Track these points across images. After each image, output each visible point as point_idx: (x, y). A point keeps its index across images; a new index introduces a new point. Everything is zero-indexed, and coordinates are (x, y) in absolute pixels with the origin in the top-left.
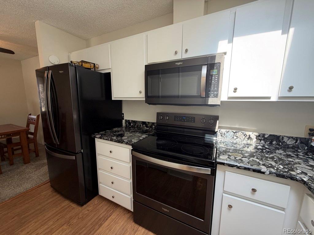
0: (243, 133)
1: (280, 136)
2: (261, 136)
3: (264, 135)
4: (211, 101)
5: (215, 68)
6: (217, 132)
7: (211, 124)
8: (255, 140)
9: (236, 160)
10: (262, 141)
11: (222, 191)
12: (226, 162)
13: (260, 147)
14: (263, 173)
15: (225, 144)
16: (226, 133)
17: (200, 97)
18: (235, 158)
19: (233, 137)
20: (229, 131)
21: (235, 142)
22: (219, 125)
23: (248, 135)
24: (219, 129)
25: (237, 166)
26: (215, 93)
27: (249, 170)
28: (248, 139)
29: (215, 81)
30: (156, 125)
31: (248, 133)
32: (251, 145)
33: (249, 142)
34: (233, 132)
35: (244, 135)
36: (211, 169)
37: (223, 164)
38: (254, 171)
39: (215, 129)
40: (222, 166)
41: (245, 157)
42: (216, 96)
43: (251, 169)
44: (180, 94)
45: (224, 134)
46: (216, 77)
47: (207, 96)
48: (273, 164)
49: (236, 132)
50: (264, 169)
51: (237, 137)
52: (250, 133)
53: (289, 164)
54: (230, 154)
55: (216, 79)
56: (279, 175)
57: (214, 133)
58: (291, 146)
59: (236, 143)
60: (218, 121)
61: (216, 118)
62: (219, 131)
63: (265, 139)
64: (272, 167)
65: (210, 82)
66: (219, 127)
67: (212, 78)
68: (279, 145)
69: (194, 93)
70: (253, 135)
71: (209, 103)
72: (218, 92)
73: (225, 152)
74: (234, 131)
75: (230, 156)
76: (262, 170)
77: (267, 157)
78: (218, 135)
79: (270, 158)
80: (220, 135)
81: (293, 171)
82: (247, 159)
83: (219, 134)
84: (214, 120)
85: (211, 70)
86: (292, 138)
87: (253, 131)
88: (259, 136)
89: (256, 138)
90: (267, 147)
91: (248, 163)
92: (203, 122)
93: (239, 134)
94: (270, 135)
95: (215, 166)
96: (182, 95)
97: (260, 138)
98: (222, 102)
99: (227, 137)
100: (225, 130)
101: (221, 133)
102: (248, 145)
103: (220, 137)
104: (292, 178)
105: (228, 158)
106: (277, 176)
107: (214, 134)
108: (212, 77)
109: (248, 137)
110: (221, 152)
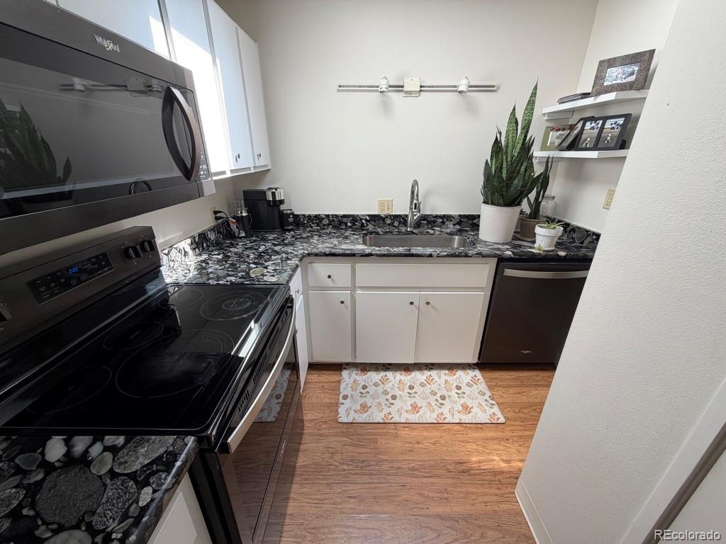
0: (177, 249)
1: (205, 231)
3: (194, 238)
7: (150, 253)
8: (191, 252)
10: (197, 250)
19: (170, 265)
23: (182, 248)
26: (204, 167)
28: (185, 256)
33: (187, 260)
34: (165, 254)
35: (179, 252)
42: (207, 175)
49: (169, 253)
52: (183, 244)
61: (151, 234)
63: (198, 245)
70: (186, 245)
87: (185, 239)
88: (192, 243)
89: (191, 249)
93: (173, 254)
94: (199, 235)
97: (193, 246)
109: (183, 252)
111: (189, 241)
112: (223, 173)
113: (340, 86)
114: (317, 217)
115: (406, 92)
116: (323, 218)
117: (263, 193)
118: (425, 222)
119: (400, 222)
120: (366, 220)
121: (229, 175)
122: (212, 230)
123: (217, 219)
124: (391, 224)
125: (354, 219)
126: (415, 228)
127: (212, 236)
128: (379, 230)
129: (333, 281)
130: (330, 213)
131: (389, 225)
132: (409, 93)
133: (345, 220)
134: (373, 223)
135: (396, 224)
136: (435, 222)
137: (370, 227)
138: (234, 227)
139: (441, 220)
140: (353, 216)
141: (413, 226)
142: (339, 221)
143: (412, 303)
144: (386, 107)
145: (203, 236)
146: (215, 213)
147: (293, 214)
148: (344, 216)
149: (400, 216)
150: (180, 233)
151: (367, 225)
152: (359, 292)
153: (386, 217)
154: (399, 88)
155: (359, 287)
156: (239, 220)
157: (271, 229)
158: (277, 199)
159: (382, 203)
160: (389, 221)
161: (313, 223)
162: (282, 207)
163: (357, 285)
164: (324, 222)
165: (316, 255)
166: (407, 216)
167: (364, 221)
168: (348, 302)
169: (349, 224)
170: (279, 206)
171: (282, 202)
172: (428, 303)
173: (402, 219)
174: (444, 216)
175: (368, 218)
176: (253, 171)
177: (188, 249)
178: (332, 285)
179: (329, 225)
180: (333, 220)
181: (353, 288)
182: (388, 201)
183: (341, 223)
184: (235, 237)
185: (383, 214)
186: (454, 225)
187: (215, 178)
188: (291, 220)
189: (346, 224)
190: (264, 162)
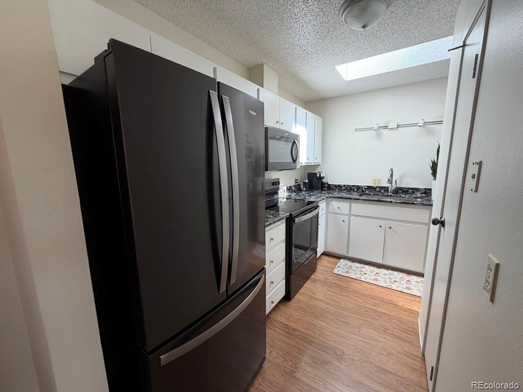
111: (286, 188)
112: (302, 163)
113: (356, 129)
114: (339, 186)
115: (389, 129)
116: (342, 187)
117: (316, 174)
118: (401, 191)
119: (385, 191)
121: (304, 164)
122: (294, 186)
123: (296, 182)
124: (380, 191)
125: (358, 187)
126: (393, 193)
127: (293, 188)
128: (371, 193)
129: (340, 210)
130: (346, 184)
131: (378, 191)
132: (392, 129)
133: (353, 188)
134: (369, 190)
135: (382, 191)
136: (408, 191)
137: (367, 192)
138: (302, 186)
139: (412, 191)
140: (358, 186)
141: (392, 192)
143: (381, 226)
144: (379, 136)
145: (290, 187)
146: (296, 180)
147: (328, 183)
148: (353, 186)
149: (385, 187)
150: (283, 184)
151: (365, 191)
152: (353, 217)
153: (377, 187)
154: (386, 127)
155: (353, 215)
156: (305, 183)
157: (317, 189)
158: (321, 176)
159: (375, 181)
160: (378, 190)
161: (337, 189)
162: (323, 180)
163: (352, 213)
164: (342, 188)
165: (334, 197)
166: (388, 187)
167: (364, 189)
168: (347, 221)
169: (355, 190)
170: (322, 179)
171: (323, 178)
172: (390, 228)
173: (386, 189)
174: (414, 188)
175: (366, 187)
176: (313, 164)
177: (285, 190)
178: (339, 212)
179: (345, 189)
180: (347, 188)
181: (350, 215)
182: (378, 179)
183: (351, 189)
184: (302, 190)
185: (374, 186)
186: (421, 194)
187: (301, 165)
188: (326, 186)
189: (354, 190)
190: (319, 161)
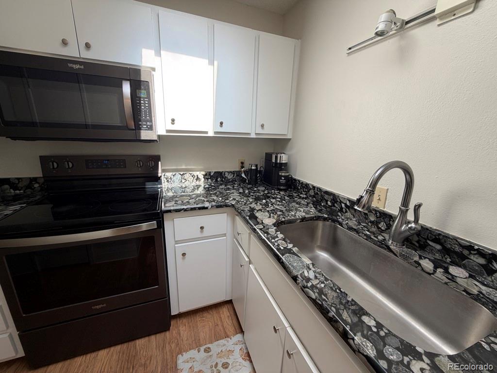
0: (191, 174)
1: (223, 172)
2: (208, 174)
3: (210, 173)
4: (145, 135)
5: (142, 87)
6: (161, 176)
7: (152, 168)
8: (203, 180)
9: (183, 204)
10: (209, 180)
11: (174, 243)
12: (172, 208)
13: (207, 186)
14: (207, 208)
15: (173, 191)
16: (172, 177)
17: (127, 128)
18: (182, 202)
19: (181, 181)
20: (175, 174)
21: (184, 186)
22: (163, 168)
23: (196, 175)
24: (163, 174)
25: (184, 209)
26: (148, 123)
27: (195, 209)
28: (197, 180)
29: (145, 107)
30: (42, 181)
31: (195, 173)
32: (200, 186)
33: (198, 183)
34: (180, 174)
35: (193, 176)
36: (157, 221)
37: (170, 211)
38: (200, 208)
39: (158, 173)
40: (169, 214)
41: (193, 199)
42: (151, 128)
43: (196, 208)
44: (90, 121)
45: (171, 178)
46: (147, 101)
47: (138, 128)
48: (215, 198)
49: (183, 174)
50: (207, 204)
51: (185, 179)
52: (198, 173)
53: (226, 195)
54: (177, 199)
55: (147, 104)
56: (218, 206)
57: (157, 179)
58: (231, 180)
59: (186, 187)
60: (160, 163)
61: (157, 159)
62: (164, 175)
63: (211, 177)
64: (214, 201)
65: (138, 107)
66: (163, 171)
67: (140, 102)
68: (222, 181)
69: (116, 121)
70: (201, 175)
71: (143, 138)
72: (152, 123)
73: (172, 199)
74: (182, 173)
75: (177, 201)
76: (206, 206)
77: (211, 194)
78: (163, 181)
79: (213, 194)
80: (166, 181)
81: (228, 199)
82: (193, 200)
83: (165, 179)
84: (154, 162)
85: (137, 90)
86: (231, 172)
87: (200, 171)
88: (206, 175)
89: (204, 178)
90: (213, 185)
91: (194, 203)
92: (139, 166)
93: (187, 176)
94: (215, 172)
95: (161, 216)
96: (93, 124)
97: (207, 177)
98: (159, 136)
99: (174, 182)
100: (171, 173)
101: (166, 179)
102: (198, 187)
103: (166, 183)
104: (227, 206)
105: (175, 203)
106: (217, 208)
107: (157, 181)
108: (140, 100)
109: (196, 177)
110: (167, 200)
111: (204, 173)
113: (350, 49)
114: (307, 185)
115: (443, 16)
116: (311, 189)
117: (272, 156)
120: (346, 204)
121: (211, 135)
125: (335, 199)
127: (229, 176)
130: (316, 185)
131: (372, 222)
132: (450, 15)
133: (326, 197)
135: (383, 226)
140: (335, 195)
142: (322, 195)
145: (219, 174)
148: (327, 193)
149: (391, 217)
150: (198, 167)
151: (346, 212)
161: (304, 191)
167: (343, 205)
169: (329, 203)
175: (348, 203)
176: (253, 136)
179: (314, 197)
180: (317, 194)
181: (249, 259)
182: (380, 190)
183: (323, 199)
189: (326, 201)
